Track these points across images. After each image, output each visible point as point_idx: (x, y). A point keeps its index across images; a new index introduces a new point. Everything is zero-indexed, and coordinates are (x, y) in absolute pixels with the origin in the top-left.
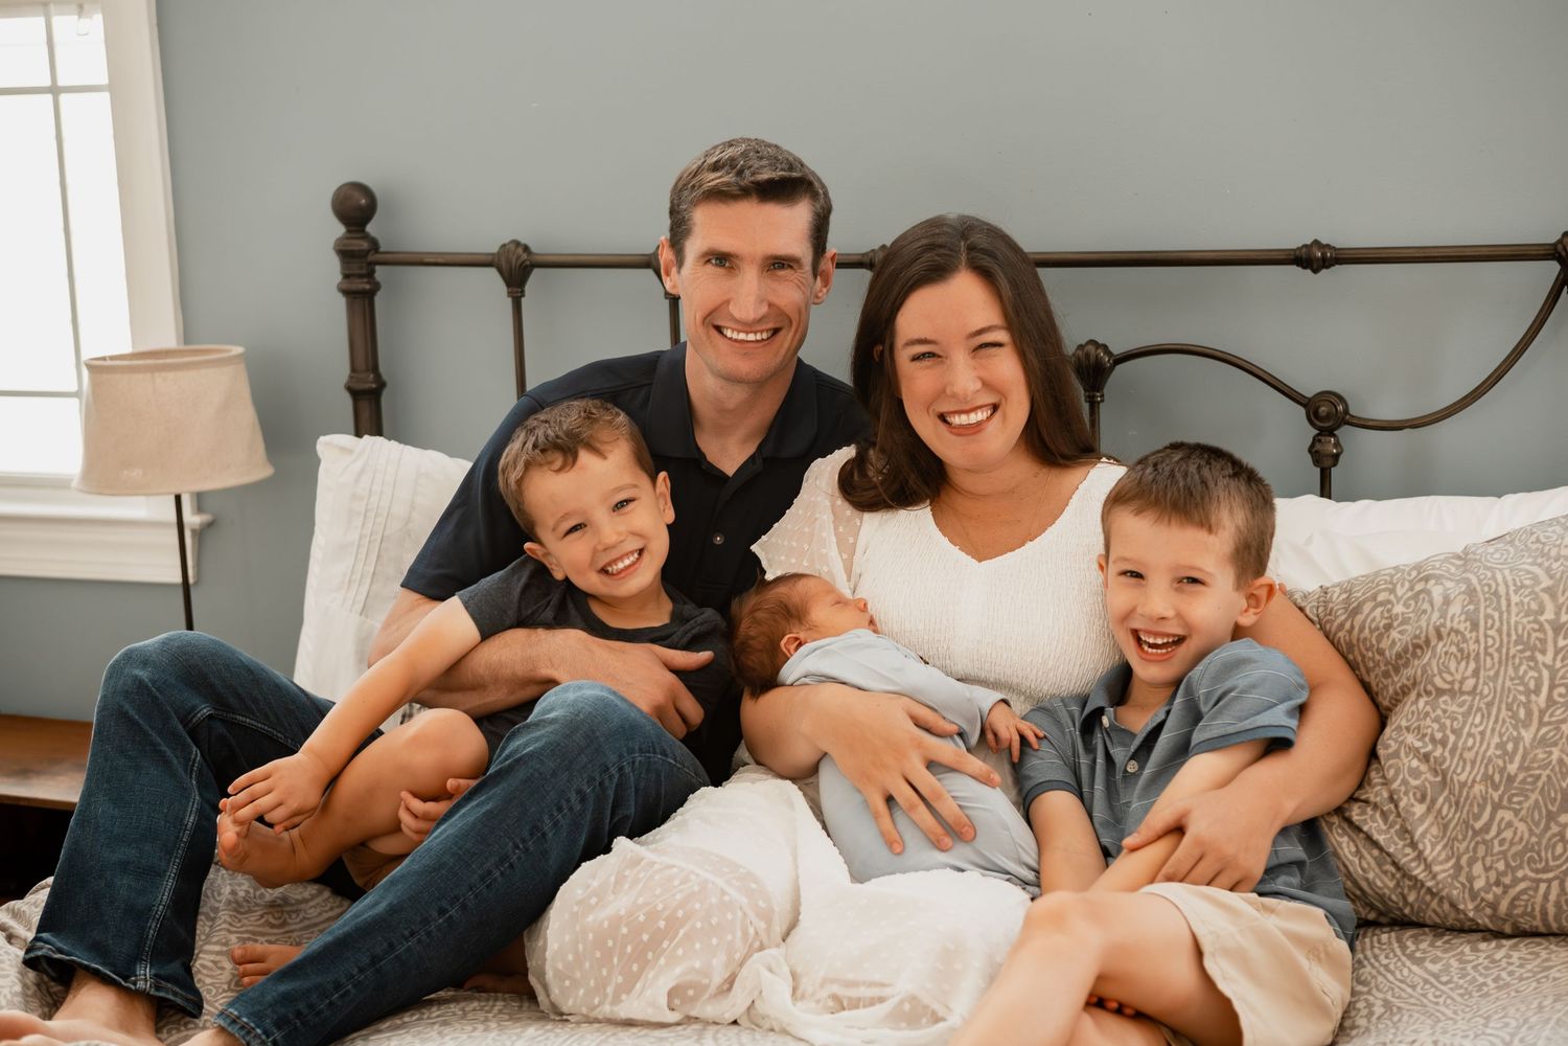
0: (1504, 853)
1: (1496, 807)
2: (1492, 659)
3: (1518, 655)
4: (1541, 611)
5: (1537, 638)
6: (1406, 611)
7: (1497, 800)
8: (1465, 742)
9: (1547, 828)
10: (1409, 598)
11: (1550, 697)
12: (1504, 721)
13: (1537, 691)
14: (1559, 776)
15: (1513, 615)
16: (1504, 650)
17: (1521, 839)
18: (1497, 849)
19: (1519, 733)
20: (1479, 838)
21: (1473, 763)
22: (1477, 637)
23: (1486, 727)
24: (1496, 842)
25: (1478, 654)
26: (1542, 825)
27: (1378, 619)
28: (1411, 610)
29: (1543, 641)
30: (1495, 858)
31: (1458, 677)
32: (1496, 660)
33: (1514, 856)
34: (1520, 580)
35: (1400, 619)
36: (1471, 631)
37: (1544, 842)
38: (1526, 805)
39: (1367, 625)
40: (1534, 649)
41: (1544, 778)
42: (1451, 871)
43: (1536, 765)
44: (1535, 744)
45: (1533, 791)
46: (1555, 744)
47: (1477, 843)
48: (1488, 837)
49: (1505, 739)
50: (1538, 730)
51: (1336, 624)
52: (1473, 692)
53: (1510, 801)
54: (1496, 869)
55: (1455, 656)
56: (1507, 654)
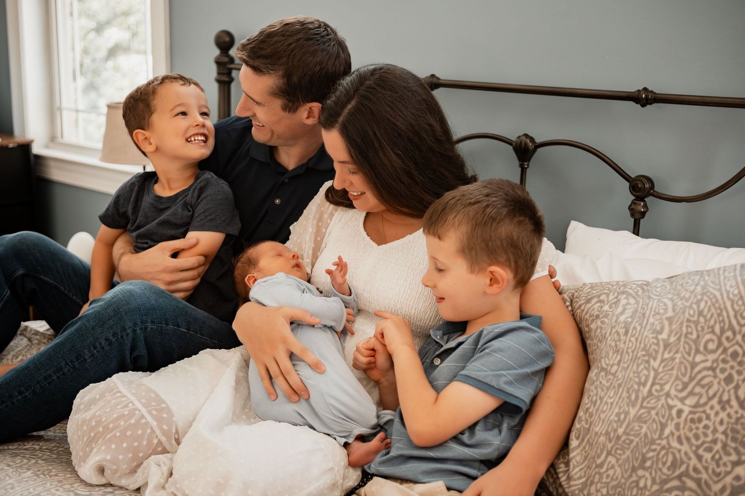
0: (608, 483)
1: (609, 453)
2: (629, 356)
3: (642, 357)
4: (660, 332)
5: (654, 349)
6: (609, 310)
7: (609, 449)
8: (603, 407)
9: (631, 476)
10: (613, 303)
11: (650, 391)
12: (623, 399)
13: (644, 385)
14: (643, 444)
15: (647, 330)
16: (635, 353)
17: (617, 478)
18: (604, 480)
19: (629, 409)
20: (597, 470)
21: (603, 421)
22: (626, 340)
23: (614, 400)
24: (605, 475)
25: (623, 351)
26: (629, 473)
27: (596, 310)
28: (611, 310)
29: (657, 352)
30: (603, 485)
31: (611, 363)
32: (630, 358)
33: (613, 487)
34: (659, 309)
35: (604, 314)
36: (624, 335)
37: (628, 484)
38: (623, 457)
39: (589, 312)
40: (650, 355)
41: (634, 443)
42: (580, 486)
43: (632, 433)
44: (635, 419)
45: (628, 449)
46: (645, 422)
47: (596, 473)
48: (602, 471)
49: (621, 411)
50: (639, 410)
51: (578, 305)
52: (614, 375)
53: (616, 451)
54: (602, 492)
55: (613, 349)
56: (636, 355)
